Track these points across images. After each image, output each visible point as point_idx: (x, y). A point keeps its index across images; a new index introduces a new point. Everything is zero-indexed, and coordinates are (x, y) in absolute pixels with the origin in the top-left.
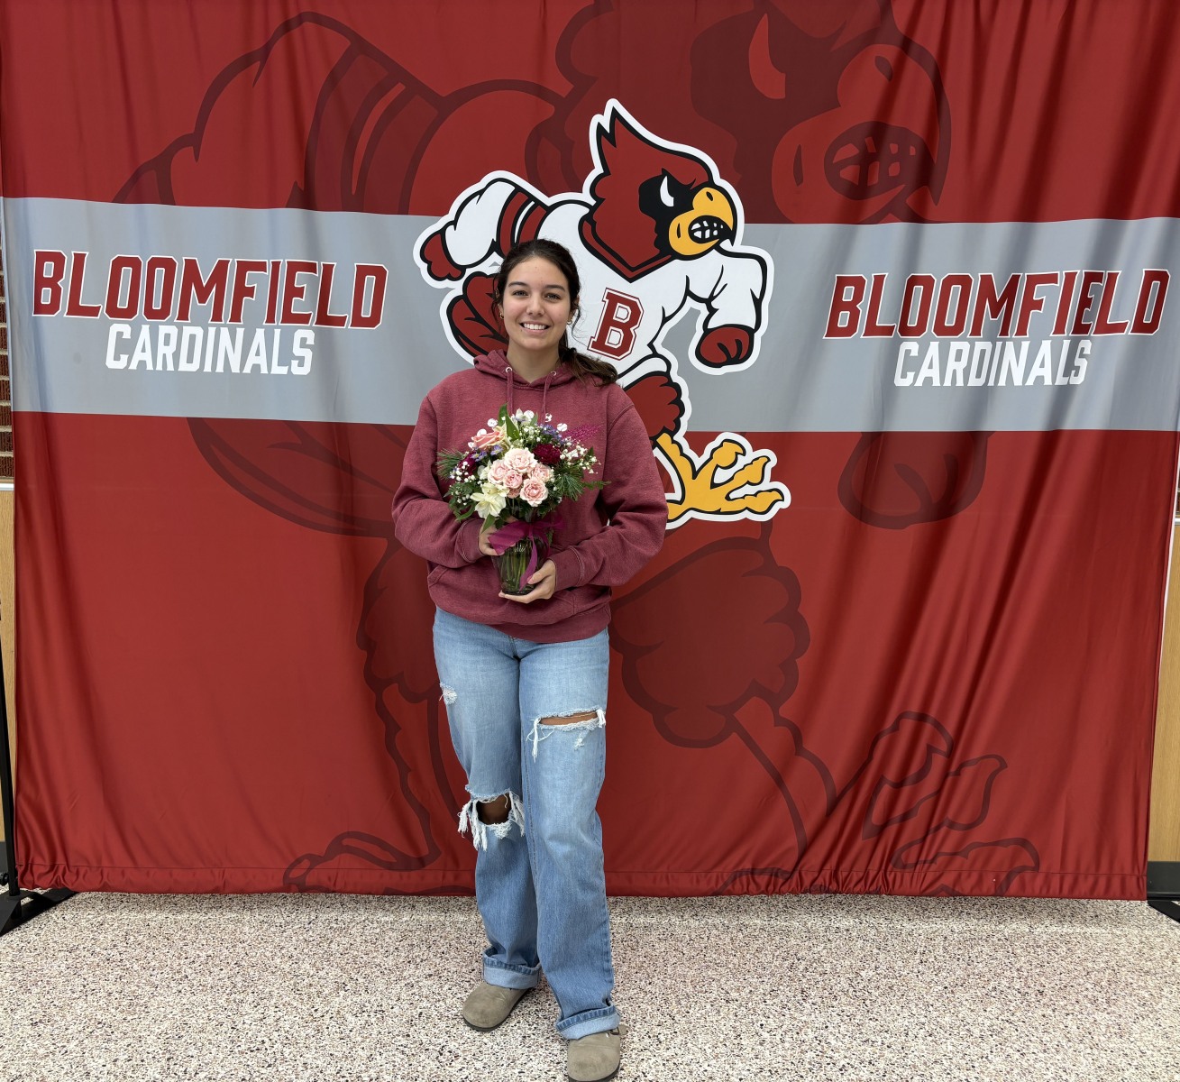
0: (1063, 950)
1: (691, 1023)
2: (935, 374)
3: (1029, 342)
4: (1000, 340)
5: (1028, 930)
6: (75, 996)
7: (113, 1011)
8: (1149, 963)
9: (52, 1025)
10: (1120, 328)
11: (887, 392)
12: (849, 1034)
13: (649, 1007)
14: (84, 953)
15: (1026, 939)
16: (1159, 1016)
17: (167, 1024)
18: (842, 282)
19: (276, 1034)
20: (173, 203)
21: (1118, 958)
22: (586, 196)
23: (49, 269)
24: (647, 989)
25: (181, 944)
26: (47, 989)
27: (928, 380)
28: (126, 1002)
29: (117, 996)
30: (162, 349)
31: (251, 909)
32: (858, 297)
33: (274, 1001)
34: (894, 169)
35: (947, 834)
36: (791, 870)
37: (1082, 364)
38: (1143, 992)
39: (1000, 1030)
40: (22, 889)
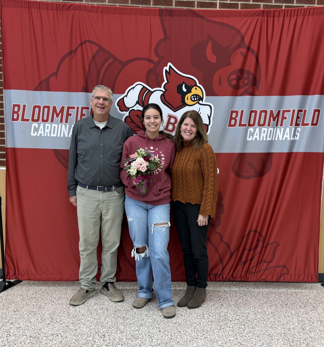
0: (295, 295)
2: (258, 137)
3: (283, 128)
4: (275, 128)
5: (286, 291)
9: (19, 312)
10: (307, 124)
11: (245, 142)
12: (233, 314)
14: (25, 296)
15: (285, 293)
16: (318, 310)
17: (50, 312)
18: (232, 112)
19: (79, 314)
20: (50, 91)
21: (309, 297)
22: (162, 89)
23: (16, 109)
25: (51, 294)
26: (16, 304)
27: (256, 139)
28: (38, 307)
30: (46, 130)
32: (237, 116)
34: (246, 81)
35: (263, 264)
36: (220, 274)
37: (298, 134)
38: (315, 305)
39: (274, 313)
40: (6, 280)
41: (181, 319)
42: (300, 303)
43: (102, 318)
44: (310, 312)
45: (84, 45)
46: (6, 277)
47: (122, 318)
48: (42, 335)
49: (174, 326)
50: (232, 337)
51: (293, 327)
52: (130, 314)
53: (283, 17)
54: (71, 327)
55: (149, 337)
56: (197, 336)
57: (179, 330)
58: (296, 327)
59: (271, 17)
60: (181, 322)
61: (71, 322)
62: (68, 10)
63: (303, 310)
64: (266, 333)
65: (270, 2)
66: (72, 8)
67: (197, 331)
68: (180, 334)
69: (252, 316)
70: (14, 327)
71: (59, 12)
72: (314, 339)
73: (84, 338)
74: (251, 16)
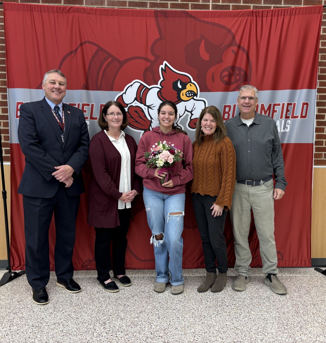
10: (297, 117)
18: (225, 107)
22: (159, 86)
32: (230, 110)
34: (238, 77)
37: (288, 126)
38: (308, 289)
39: (269, 297)
40: (12, 271)
41: (179, 305)
42: (294, 287)
43: (104, 305)
44: (304, 296)
45: (84, 46)
46: (11, 268)
47: (123, 306)
48: (44, 324)
49: (173, 312)
50: (229, 322)
51: (287, 311)
52: (131, 302)
53: (271, 17)
54: (73, 315)
55: (149, 324)
56: (195, 321)
57: (178, 316)
58: (291, 311)
59: (259, 17)
60: (179, 308)
61: (73, 311)
62: (68, 13)
63: (297, 294)
64: (261, 317)
65: (259, 4)
66: (71, 10)
67: (195, 316)
68: (178, 320)
69: (248, 301)
70: (17, 317)
71: (59, 15)
72: (307, 322)
73: (85, 326)
74: (241, 16)
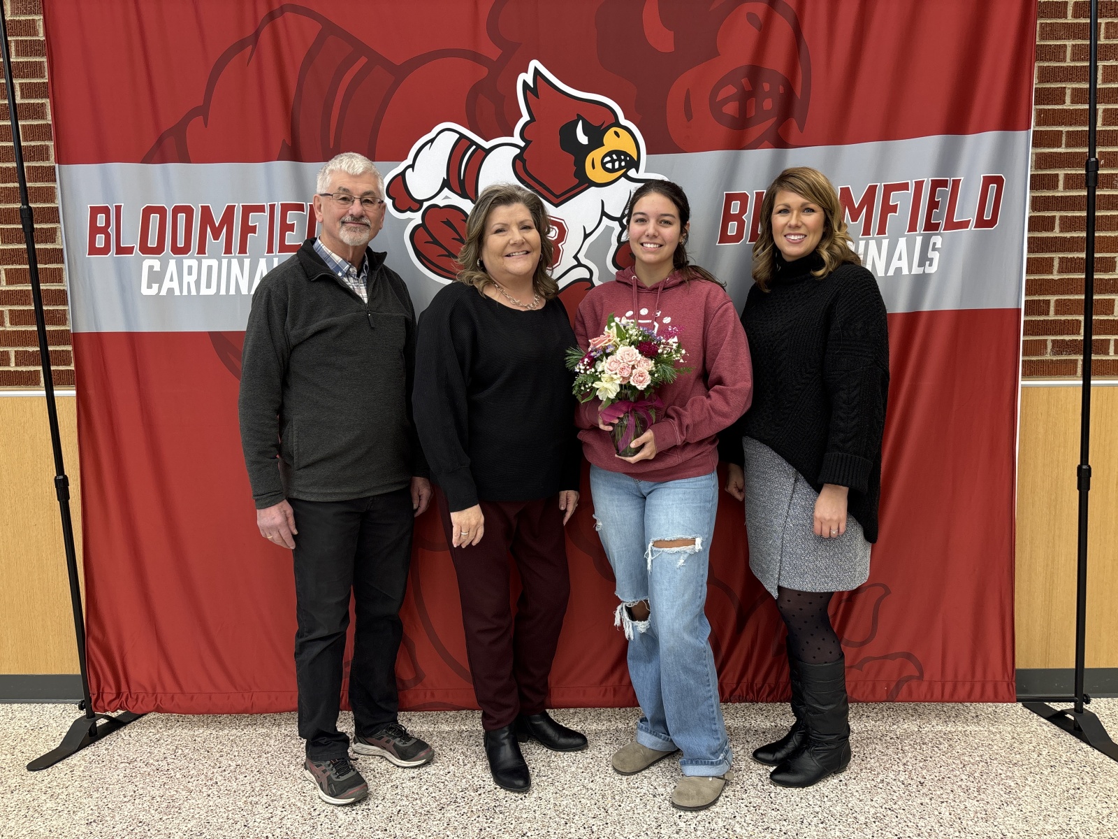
0: (945, 746)
1: (621, 815)
3: (888, 240)
4: (862, 239)
5: (917, 730)
6: (126, 799)
7: (153, 812)
8: (1018, 756)
9: (103, 824)
10: (964, 225)
12: (752, 823)
13: (588, 802)
14: (140, 764)
15: (914, 737)
16: (1021, 802)
17: (193, 822)
18: (730, 198)
20: (189, 162)
21: (991, 752)
22: (516, 139)
23: (101, 220)
24: (589, 787)
26: (105, 794)
28: (165, 805)
29: (159, 799)
30: (186, 278)
31: (279, 725)
33: (283, 802)
34: (767, 104)
37: (935, 256)
38: (1010, 782)
39: (882, 817)
40: (97, 713)
45: (279, 21)
